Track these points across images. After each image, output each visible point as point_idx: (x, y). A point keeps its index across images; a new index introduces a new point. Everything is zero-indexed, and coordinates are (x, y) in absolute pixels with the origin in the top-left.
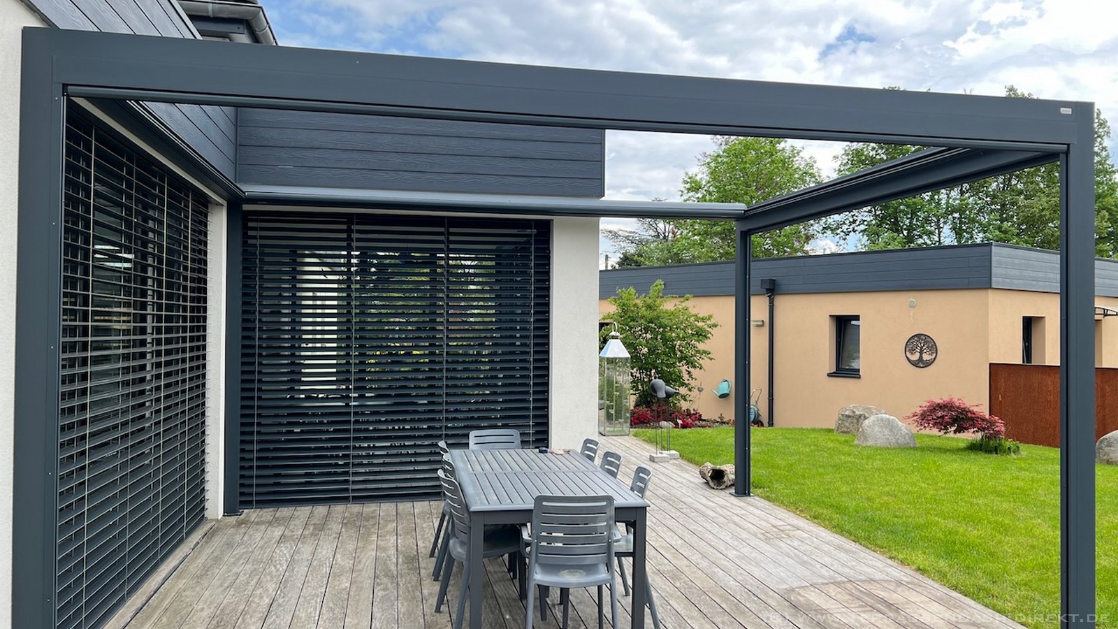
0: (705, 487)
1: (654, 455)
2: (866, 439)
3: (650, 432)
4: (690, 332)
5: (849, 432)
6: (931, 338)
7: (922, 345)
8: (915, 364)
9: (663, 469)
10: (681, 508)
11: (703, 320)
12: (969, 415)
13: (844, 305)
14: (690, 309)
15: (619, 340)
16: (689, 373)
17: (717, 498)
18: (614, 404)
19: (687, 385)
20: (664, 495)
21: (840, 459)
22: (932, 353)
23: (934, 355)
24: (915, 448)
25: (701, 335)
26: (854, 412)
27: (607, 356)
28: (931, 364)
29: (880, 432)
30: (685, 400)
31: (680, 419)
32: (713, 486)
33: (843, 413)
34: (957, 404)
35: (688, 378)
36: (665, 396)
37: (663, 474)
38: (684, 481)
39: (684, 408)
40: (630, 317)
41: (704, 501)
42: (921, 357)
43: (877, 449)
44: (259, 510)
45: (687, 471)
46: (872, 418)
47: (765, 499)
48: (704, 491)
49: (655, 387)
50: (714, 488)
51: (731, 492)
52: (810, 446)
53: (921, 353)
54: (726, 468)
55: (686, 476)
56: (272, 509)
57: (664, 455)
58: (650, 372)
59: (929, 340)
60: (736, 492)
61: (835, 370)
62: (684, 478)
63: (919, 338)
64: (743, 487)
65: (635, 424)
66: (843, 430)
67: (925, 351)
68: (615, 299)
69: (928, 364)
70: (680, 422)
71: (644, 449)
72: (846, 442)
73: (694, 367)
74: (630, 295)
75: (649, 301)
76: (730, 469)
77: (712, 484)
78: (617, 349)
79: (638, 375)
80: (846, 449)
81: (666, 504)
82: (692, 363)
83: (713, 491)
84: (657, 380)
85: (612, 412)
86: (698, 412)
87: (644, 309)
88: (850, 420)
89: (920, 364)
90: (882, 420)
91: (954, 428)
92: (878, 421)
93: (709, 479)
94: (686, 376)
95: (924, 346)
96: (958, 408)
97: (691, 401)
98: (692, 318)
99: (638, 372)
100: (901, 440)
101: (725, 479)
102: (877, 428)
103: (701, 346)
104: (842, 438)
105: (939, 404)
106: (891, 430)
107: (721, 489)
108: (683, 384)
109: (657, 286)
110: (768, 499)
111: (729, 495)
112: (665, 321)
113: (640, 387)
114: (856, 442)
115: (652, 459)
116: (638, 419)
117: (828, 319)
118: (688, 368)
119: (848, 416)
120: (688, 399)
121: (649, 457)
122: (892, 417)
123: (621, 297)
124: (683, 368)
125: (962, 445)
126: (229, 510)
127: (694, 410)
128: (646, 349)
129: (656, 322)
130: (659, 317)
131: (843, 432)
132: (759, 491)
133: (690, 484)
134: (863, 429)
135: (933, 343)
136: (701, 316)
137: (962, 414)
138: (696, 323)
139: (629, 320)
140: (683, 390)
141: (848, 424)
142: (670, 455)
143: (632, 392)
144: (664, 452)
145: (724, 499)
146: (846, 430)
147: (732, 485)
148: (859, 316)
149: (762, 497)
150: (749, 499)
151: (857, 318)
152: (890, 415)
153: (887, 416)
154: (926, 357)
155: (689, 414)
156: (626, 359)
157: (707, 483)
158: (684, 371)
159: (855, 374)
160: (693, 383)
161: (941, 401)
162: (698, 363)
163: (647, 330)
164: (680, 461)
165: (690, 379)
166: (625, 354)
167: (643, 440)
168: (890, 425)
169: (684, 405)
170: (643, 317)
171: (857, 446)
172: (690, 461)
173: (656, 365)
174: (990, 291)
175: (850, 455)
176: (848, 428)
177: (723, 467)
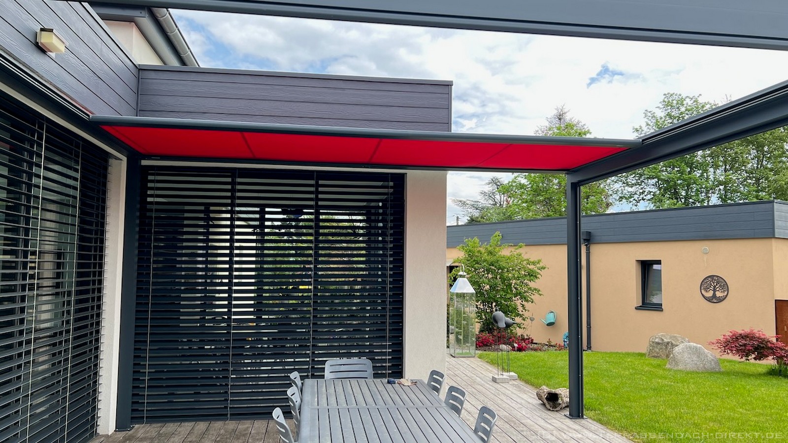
0: (542, 408)
1: (496, 376)
2: (677, 364)
3: (492, 354)
4: (523, 273)
5: (659, 357)
6: (723, 279)
7: (715, 284)
8: (709, 300)
9: (504, 389)
10: (522, 431)
11: (534, 263)
12: (770, 345)
13: (648, 252)
14: (523, 255)
15: (465, 279)
16: (523, 306)
17: (554, 421)
18: (462, 331)
19: (521, 316)
20: (505, 417)
21: (658, 383)
22: (725, 291)
23: (726, 293)
24: (720, 373)
25: (532, 275)
26: (663, 340)
27: (456, 292)
28: (724, 300)
29: (689, 358)
30: (520, 328)
31: (516, 343)
32: (549, 408)
33: (653, 341)
34: (757, 335)
35: (522, 310)
36: (505, 326)
37: (504, 394)
38: (523, 401)
39: (519, 334)
40: (474, 261)
41: (542, 423)
42: (714, 295)
43: (688, 373)
44: (149, 425)
45: (524, 392)
46: (681, 346)
47: (597, 422)
48: (541, 412)
49: (497, 318)
50: (550, 410)
51: (566, 414)
52: (629, 370)
53: (714, 291)
54: (560, 392)
55: (525, 396)
56: (159, 425)
57: (504, 377)
58: (492, 304)
59: (721, 280)
60: (570, 415)
61: (641, 304)
62: (523, 399)
63: (713, 279)
64: (577, 410)
65: (480, 346)
66: (653, 355)
67: (718, 289)
68: (463, 247)
69: (720, 300)
70: (516, 345)
71: (487, 370)
72: (659, 366)
73: (527, 301)
74: (475, 243)
75: (490, 249)
76: (564, 393)
77: (548, 406)
78: (464, 286)
79: (482, 307)
80: (661, 372)
81: (508, 426)
82: (525, 298)
83: (549, 412)
84: (498, 312)
85: (461, 337)
86: (530, 337)
87: (486, 254)
88: (659, 347)
89: (714, 300)
90: (690, 347)
91: (753, 356)
92: (687, 348)
93: (545, 401)
94: (520, 308)
95: (717, 285)
96: (759, 338)
97: (524, 328)
98: (525, 262)
99: (482, 304)
100: (708, 365)
101: (560, 401)
102: (686, 355)
103: (532, 285)
104: (655, 362)
105: (741, 335)
106: (698, 357)
107: (557, 411)
108: (518, 315)
109: (496, 236)
110: (600, 421)
111: (565, 417)
112: (503, 264)
113: (483, 317)
114: (668, 366)
115: (494, 380)
116: (482, 342)
117: (635, 262)
118: (522, 301)
119: (658, 343)
120: (522, 327)
121: (491, 378)
122: (698, 345)
123: (468, 245)
124: (518, 302)
125: (762, 370)
126: (121, 425)
127: (527, 336)
128: (488, 287)
129: (495, 264)
130: (498, 261)
131: (654, 357)
132: (592, 414)
133: (528, 405)
134: (674, 355)
135: (724, 283)
136: (532, 260)
137: (762, 344)
138: (528, 266)
139: (474, 263)
140: (518, 320)
141: (658, 350)
142: (509, 376)
143: (477, 320)
144: (504, 373)
145: (559, 420)
146: (656, 355)
147: (566, 407)
148: (660, 261)
149: (594, 420)
150: (583, 421)
151: (659, 262)
152: (697, 344)
153: (695, 344)
154: (718, 294)
155: (523, 339)
156: (472, 294)
157: (544, 404)
158: (519, 304)
159: (658, 307)
160: (526, 314)
161: (742, 332)
162: (530, 298)
163: (488, 271)
164: (518, 382)
165: (524, 311)
166: (470, 289)
167: (487, 362)
168: (697, 352)
169: (519, 332)
170: (485, 261)
171: (670, 370)
172: (527, 382)
173: (496, 299)
174: (773, 240)
175: (666, 379)
176: (657, 353)
177: (558, 391)
